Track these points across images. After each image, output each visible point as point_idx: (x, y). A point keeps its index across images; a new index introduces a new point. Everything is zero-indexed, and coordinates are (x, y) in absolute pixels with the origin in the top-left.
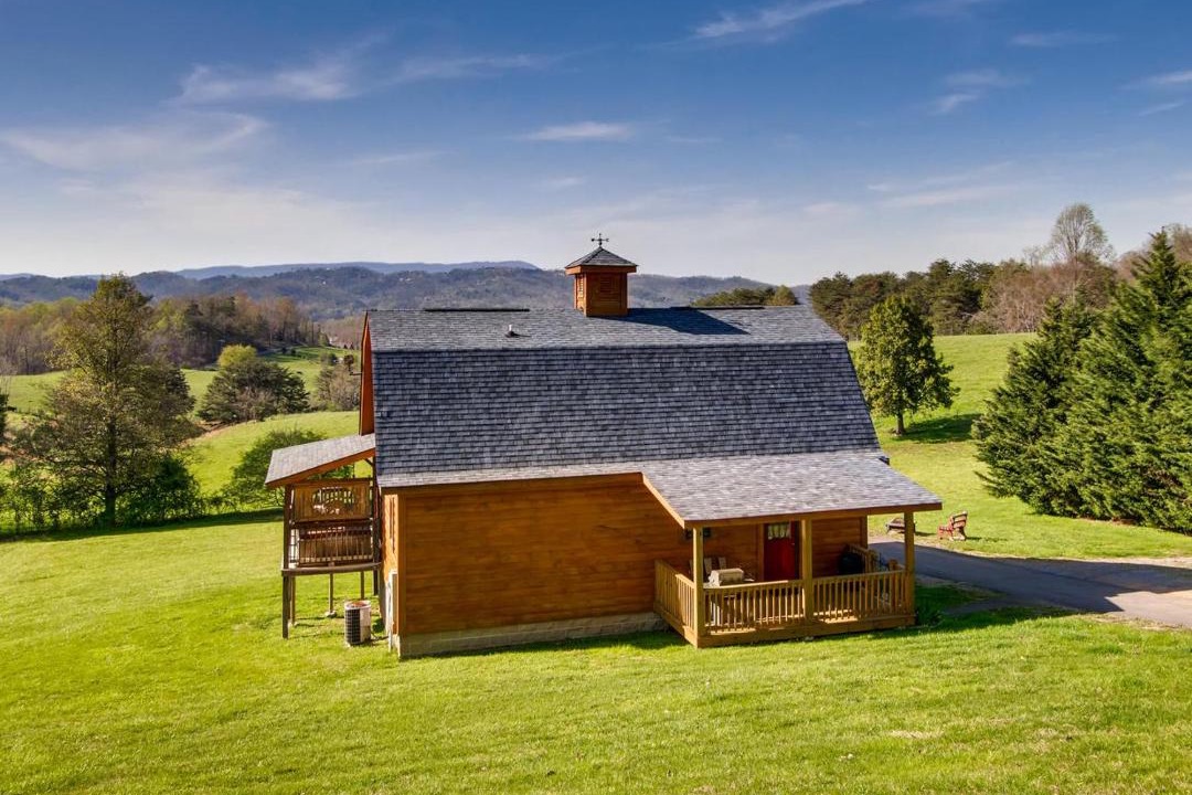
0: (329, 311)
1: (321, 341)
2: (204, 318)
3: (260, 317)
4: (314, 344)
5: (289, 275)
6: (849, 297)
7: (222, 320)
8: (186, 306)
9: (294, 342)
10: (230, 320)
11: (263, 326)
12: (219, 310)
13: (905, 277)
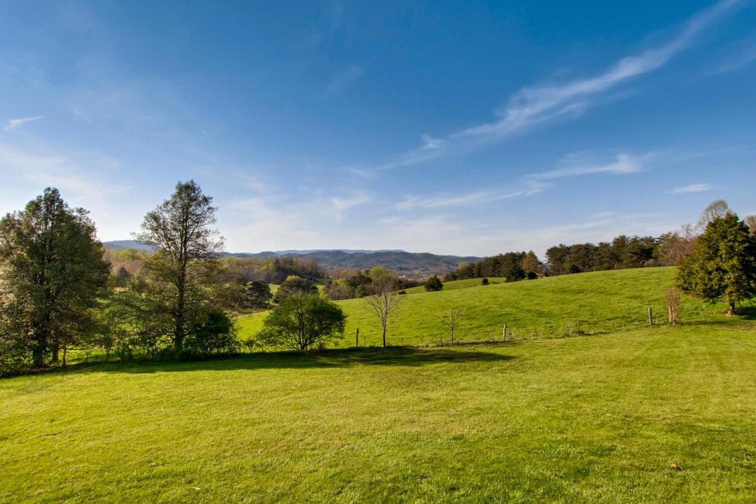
0: (329, 267)
1: (326, 276)
2: (282, 265)
3: (302, 266)
4: (322, 277)
5: (314, 253)
6: (569, 254)
7: (288, 266)
8: (275, 261)
9: (315, 276)
10: (291, 266)
11: (303, 269)
12: (287, 262)
13: (597, 245)
